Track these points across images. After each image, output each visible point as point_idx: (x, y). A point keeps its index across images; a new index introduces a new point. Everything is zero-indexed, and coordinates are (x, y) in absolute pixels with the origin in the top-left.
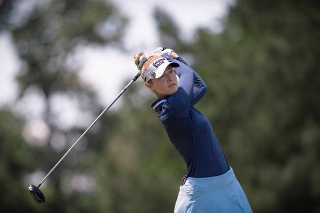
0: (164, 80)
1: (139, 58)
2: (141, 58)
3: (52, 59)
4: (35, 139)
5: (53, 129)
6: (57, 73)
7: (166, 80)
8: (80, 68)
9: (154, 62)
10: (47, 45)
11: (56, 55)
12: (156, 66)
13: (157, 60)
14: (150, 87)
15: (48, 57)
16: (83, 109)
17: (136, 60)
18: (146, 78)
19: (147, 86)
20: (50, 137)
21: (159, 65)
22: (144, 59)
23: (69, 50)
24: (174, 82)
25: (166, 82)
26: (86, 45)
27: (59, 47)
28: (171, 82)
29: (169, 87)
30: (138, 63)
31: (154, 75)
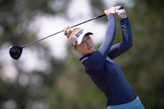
0: (84, 45)
1: (66, 31)
2: (68, 31)
3: (20, 25)
4: (8, 78)
5: (20, 71)
6: (23, 34)
7: (85, 45)
8: (39, 30)
9: (76, 33)
10: (16, 15)
11: (22, 22)
12: (77, 36)
13: (78, 32)
14: (76, 50)
15: (17, 23)
16: (40, 58)
17: (65, 33)
18: (72, 44)
19: (74, 49)
20: (18, 77)
21: (79, 35)
22: (69, 31)
23: (31, 18)
24: (91, 45)
25: (85, 46)
26: (43, 15)
27: (24, 16)
28: (89, 46)
29: (88, 49)
30: (66, 34)
31: (76, 42)
